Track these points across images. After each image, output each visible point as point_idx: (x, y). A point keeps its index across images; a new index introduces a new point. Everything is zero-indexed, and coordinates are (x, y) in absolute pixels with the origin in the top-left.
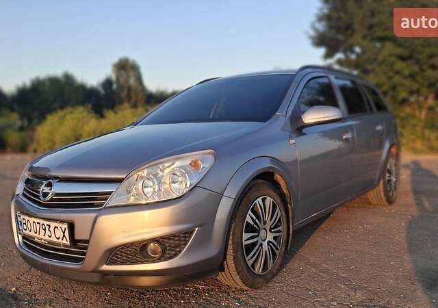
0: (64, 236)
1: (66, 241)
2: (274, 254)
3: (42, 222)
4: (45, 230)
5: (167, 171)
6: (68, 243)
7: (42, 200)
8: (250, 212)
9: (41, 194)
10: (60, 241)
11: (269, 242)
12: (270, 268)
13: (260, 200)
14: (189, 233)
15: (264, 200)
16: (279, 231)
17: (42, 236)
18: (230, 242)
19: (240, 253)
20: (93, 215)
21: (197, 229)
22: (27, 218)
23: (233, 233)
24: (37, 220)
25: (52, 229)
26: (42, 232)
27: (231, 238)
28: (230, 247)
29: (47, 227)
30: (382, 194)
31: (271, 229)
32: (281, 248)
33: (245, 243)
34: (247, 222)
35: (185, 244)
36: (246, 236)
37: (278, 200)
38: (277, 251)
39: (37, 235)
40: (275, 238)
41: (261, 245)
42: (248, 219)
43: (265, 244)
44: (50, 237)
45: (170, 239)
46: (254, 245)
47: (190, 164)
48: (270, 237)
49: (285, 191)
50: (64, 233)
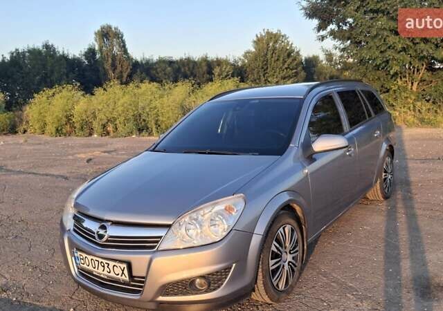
0: (123, 273)
1: (126, 278)
2: (293, 271)
3: (100, 260)
4: (104, 266)
5: (206, 216)
6: (127, 279)
7: (98, 241)
8: (274, 242)
9: (96, 236)
10: (119, 276)
11: (289, 262)
12: (290, 283)
13: (281, 229)
14: (227, 269)
15: (284, 229)
16: (297, 251)
17: (100, 271)
18: (260, 270)
19: (268, 278)
20: (148, 257)
21: (234, 265)
22: (84, 255)
23: (262, 263)
24: (95, 258)
25: (111, 267)
26: (101, 268)
27: (260, 266)
28: (260, 274)
29: (106, 265)
30: (379, 192)
31: (290, 251)
32: (299, 264)
33: (271, 268)
34: (273, 251)
35: (226, 278)
36: (272, 262)
37: (295, 225)
38: (295, 269)
39: (96, 270)
40: (293, 258)
41: (284, 266)
42: (273, 248)
43: (286, 264)
44: (110, 272)
45: (213, 275)
46: (278, 268)
47: (226, 209)
48: (289, 258)
49: (300, 214)
50: (123, 271)
